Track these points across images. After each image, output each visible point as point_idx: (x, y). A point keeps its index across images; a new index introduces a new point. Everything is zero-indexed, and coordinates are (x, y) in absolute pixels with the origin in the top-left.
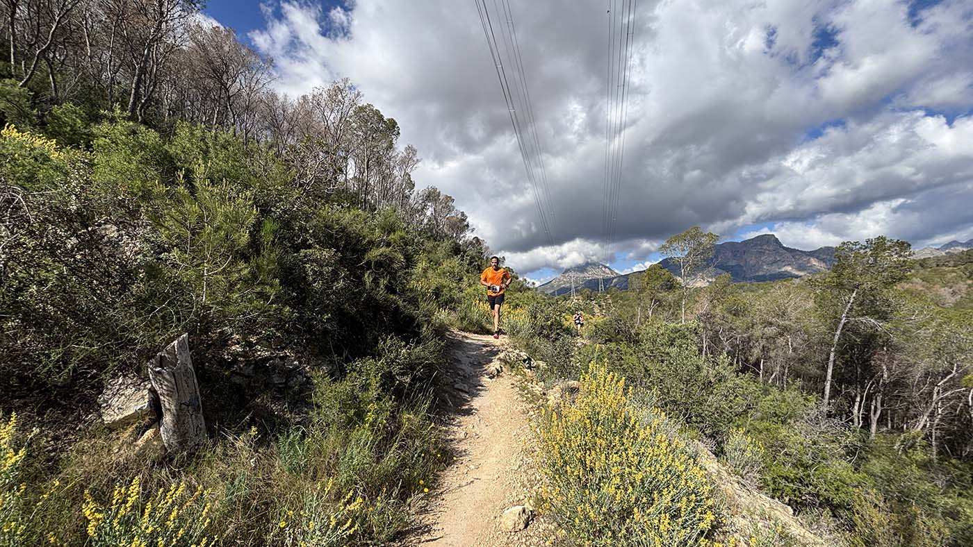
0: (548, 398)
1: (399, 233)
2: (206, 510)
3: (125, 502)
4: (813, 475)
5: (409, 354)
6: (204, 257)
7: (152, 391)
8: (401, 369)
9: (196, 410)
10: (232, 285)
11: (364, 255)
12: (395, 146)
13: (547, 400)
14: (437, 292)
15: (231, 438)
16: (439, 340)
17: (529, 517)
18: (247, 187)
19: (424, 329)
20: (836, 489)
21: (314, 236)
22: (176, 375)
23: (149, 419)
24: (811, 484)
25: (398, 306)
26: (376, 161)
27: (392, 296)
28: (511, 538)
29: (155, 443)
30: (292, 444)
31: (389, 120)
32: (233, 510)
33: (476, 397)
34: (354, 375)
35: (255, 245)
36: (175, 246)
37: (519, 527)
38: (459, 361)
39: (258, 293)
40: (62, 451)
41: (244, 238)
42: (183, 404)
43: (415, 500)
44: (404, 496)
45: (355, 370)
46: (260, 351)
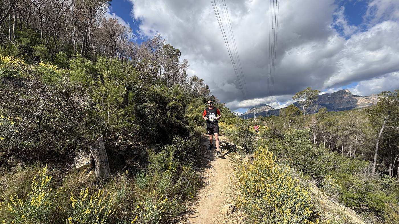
0: (243, 161)
1: (180, 95)
2: (111, 200)
3: (84, 196)
4: (366, 197)
5: (185, 143)
6: (108, 107)
7: (92, 157)
8: (182, 149)
9: (107, 164)
10: (118, 117)
11: (167, 104)
12: (180, 60)
13: (242, 162)
14: (196, 119)
15: (119, 175)
16: (197, 137)
17: (234, 209)
18: (122, 80)
19: (191, 133)
20: (377, 204)
21: (148, 98)
22: (99, 151)
23: (91, 167)
24: (364, 201)
25: (181, 124)
26: (173, 66)
27: (178, 120)
28: (226, 217)
29: (93, 176)
30: (141, 177)
31: (176, 50)
32: (120, 201)
33: (213, 161)
34: (164, 151)
35: (126, 102)
36: (98, 103)
37: (229, 213)
38: (206, 146)
39: (127, 120)
40: (63, 177)
41: (122, 99)
42: (102, 162)
43: (188, 201)
44: (183, 199)
45: (164, 149)
46: (129, 142)
